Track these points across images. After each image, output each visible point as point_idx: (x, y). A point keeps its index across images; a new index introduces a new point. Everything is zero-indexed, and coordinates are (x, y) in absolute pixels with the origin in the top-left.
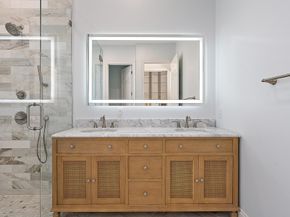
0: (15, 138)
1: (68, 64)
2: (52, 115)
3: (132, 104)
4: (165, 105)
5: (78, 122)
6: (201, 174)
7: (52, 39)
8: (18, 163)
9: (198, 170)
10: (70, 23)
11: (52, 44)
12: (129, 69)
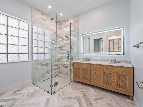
0: (67, 62)
1: (78, 43)
2: (74, 56)
3: (102, 54)
4: (109, 54)
5: (80, 58)
6: (116, 79)
7: (74, 37)
8: (67, 68)
9: (114, 77)
10: (78, 33)
11: (74, 38)
12: (102, 40)
